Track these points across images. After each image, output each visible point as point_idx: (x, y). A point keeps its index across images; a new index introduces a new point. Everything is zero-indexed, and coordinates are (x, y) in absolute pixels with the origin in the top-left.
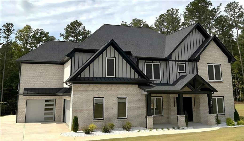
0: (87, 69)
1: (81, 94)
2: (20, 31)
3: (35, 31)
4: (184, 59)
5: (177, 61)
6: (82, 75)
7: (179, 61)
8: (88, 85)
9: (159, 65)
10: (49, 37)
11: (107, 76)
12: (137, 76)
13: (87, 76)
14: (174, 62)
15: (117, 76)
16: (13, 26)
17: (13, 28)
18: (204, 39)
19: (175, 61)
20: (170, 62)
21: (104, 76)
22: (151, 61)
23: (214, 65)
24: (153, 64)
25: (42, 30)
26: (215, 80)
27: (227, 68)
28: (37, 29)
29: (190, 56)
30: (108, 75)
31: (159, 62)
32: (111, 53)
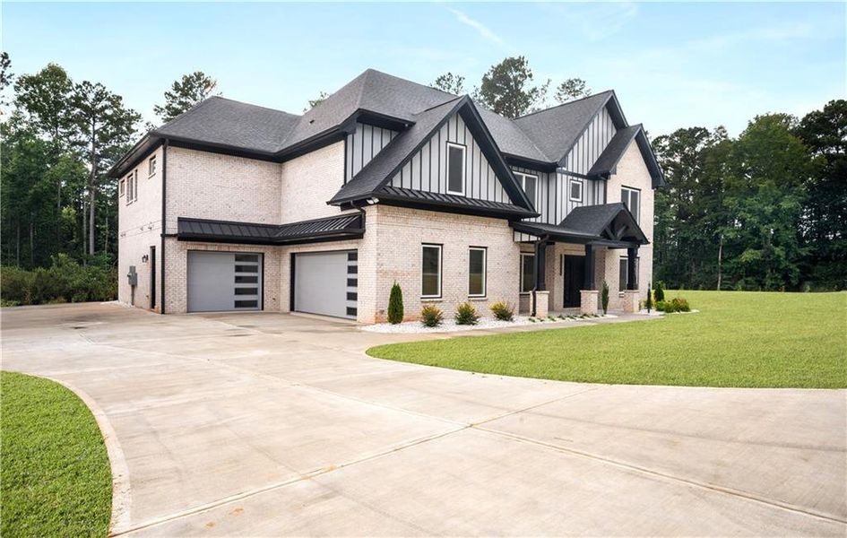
0: (406, 170)
1: (395, 231)
2: (31, 81)
3: (78, 87)
4: (580, 173)
5: (570, 174)
6: (396, 182)
7: (573, 175)
8: (410, 210)
9: (535, 179)
10: (122, 111)
11: (449, 192)
12: (506, 200)
13: (406, 185)
14: (565, 178)
15: (469, 195)
16: (9, 62)
17: (8, 68)
20: (559, 175)
21: (442, 192)
22: (523, 170)
23: (630, 190)
24: (524, 175)
25: (101, 88)
28: (85, 83)
30: (450, 189)
31: (535, 172)
32: (458, 135)
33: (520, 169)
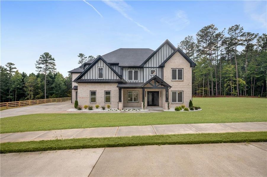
0: (86, 75)
4: (155, 66)
5: (150, 68)
6: (83, 78)
7: (151, 68)
9: (138, 71)
12: (118, 78)
13: (86, 78)
14: (147, 69)
15: (105, 78)
18: (173, 51)
19: (149, 68)
20: (145, 69)
21: (96, 78)
22: (132, 69)
23: (177, 69)
24: (133, 70)
26: (177, 80)
27: (189, 71)
29: (160, 64)
30: (99, 78)
31: (138, 69)
32: (101, 65)
33: (131, 69)
